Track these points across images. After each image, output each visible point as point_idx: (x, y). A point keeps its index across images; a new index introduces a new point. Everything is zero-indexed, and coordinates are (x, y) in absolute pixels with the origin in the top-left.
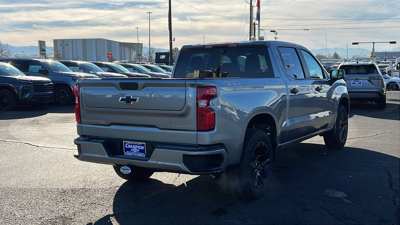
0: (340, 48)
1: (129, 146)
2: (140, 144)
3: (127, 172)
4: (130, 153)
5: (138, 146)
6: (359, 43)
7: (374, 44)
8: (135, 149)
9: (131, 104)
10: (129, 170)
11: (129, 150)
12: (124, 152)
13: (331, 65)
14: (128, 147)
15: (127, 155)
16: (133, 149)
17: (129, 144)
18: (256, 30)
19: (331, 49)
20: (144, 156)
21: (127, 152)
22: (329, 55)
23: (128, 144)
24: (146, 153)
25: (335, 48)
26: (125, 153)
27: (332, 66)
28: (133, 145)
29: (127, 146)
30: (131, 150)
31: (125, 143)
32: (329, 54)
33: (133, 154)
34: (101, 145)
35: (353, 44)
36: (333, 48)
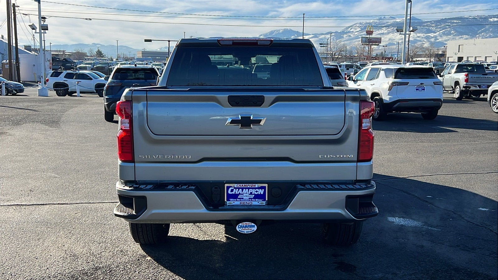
0: (99, 44)
1: (236, 192)
2: (256, 186)
3: (249, 231)
4: (236, 201)
5: (252, 190)
6: (151, 40)
7: (170, 42)
8: (246, 195)
9: (251, 128)
10: (254, 227)
11: (235, 196)
12: (226, 200)
14: (234, 193)
15: (231, 204)
16: (243, 194)
17: (235, 188)
18: (16, 14)
19: (88, 44)
20: (265, 204)
21: (231, 200)
22: (90, 53)
23: (233, 188)
24: (267, 200)
26: (228, 202)
28: (242, 189)
29: (232, 191)
30: (239, 197)
31: (228, 188)
33: (243, 202)
34: (194, 193)
35: (145, 41)
36: (91, 44)
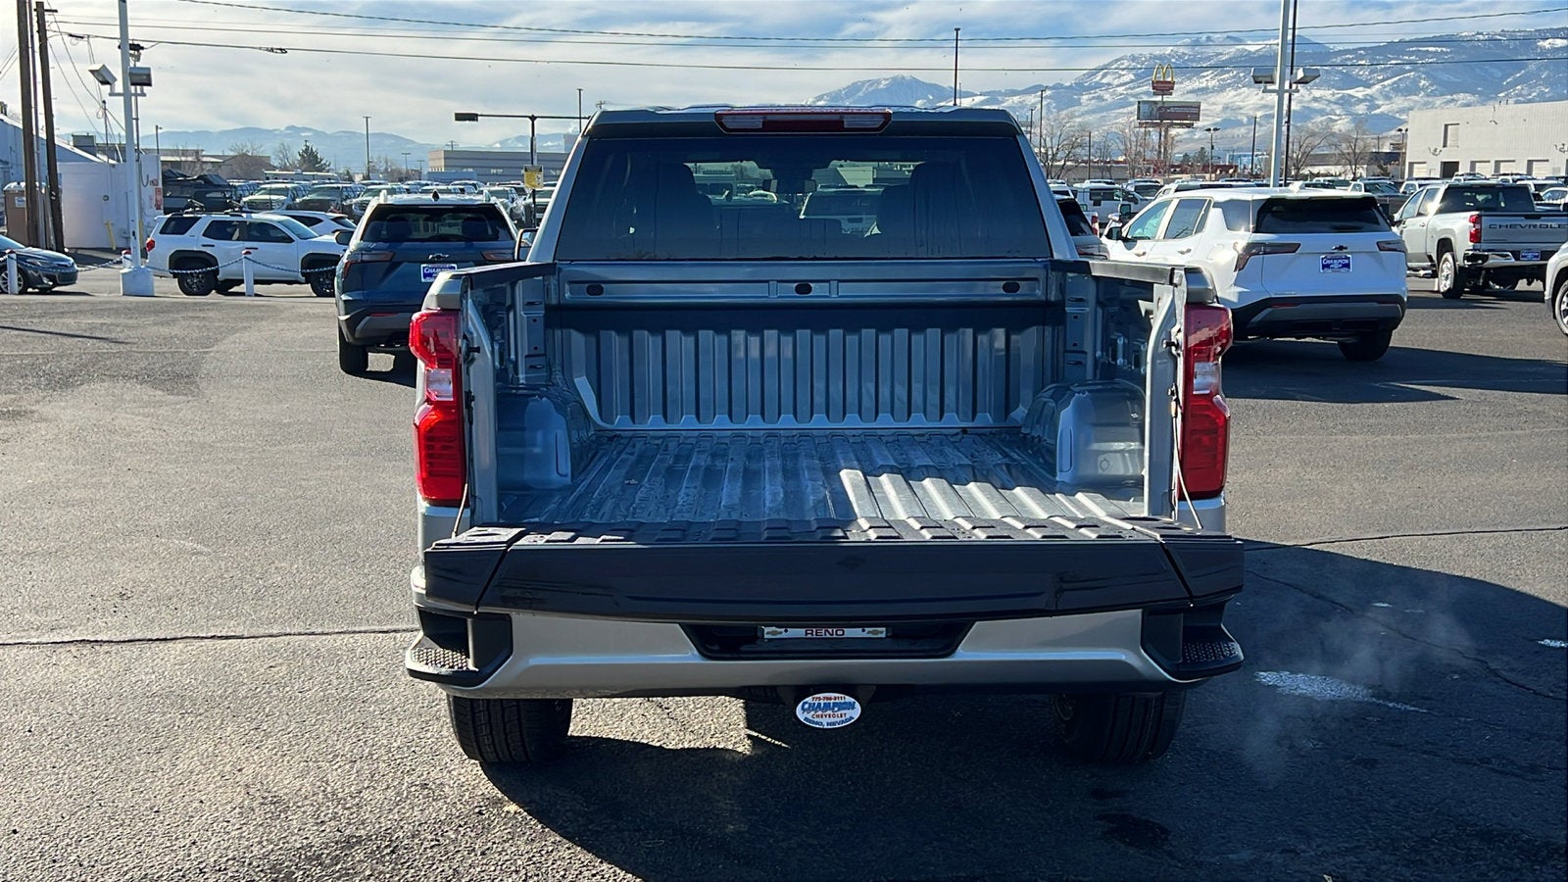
0: (310, 130)
3: (837, 719)
6: (477, 115)
13: (347, 198)
15: (779, 636)
18: (49, 34)
19: (275, 130)
20: (883, 635)
22: (281, 156)
25: (288, 128)
26: (768, 629)
27: (354, 201)
32: (281, 152)
35: (457, 119)
36: (283, 129)
